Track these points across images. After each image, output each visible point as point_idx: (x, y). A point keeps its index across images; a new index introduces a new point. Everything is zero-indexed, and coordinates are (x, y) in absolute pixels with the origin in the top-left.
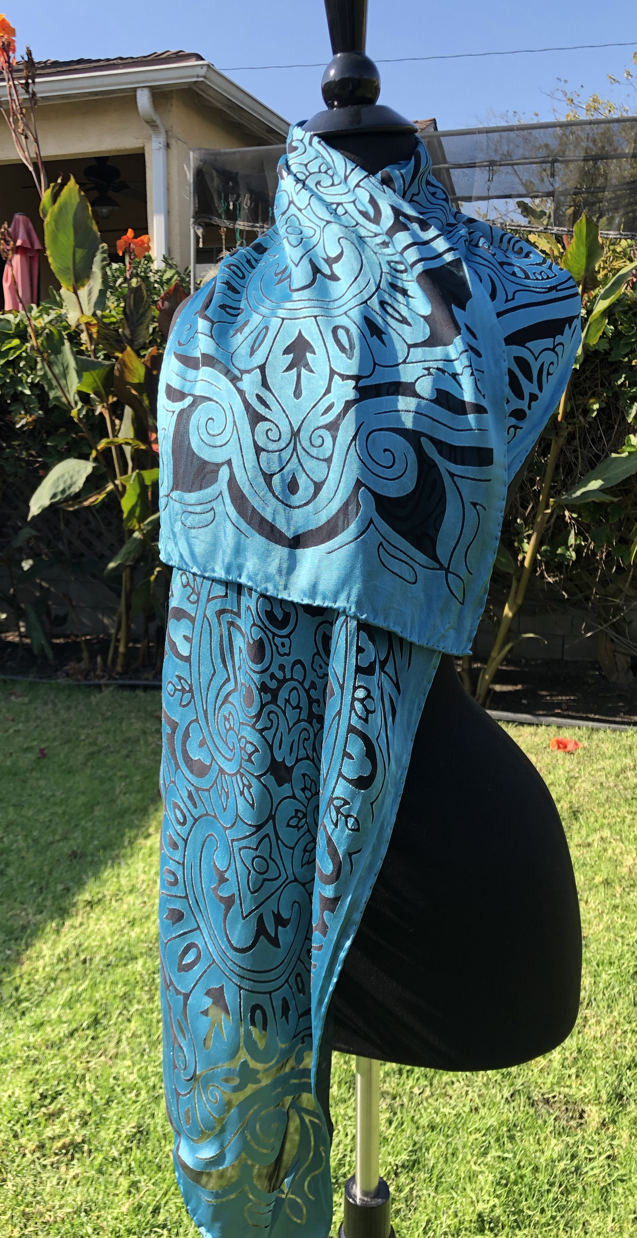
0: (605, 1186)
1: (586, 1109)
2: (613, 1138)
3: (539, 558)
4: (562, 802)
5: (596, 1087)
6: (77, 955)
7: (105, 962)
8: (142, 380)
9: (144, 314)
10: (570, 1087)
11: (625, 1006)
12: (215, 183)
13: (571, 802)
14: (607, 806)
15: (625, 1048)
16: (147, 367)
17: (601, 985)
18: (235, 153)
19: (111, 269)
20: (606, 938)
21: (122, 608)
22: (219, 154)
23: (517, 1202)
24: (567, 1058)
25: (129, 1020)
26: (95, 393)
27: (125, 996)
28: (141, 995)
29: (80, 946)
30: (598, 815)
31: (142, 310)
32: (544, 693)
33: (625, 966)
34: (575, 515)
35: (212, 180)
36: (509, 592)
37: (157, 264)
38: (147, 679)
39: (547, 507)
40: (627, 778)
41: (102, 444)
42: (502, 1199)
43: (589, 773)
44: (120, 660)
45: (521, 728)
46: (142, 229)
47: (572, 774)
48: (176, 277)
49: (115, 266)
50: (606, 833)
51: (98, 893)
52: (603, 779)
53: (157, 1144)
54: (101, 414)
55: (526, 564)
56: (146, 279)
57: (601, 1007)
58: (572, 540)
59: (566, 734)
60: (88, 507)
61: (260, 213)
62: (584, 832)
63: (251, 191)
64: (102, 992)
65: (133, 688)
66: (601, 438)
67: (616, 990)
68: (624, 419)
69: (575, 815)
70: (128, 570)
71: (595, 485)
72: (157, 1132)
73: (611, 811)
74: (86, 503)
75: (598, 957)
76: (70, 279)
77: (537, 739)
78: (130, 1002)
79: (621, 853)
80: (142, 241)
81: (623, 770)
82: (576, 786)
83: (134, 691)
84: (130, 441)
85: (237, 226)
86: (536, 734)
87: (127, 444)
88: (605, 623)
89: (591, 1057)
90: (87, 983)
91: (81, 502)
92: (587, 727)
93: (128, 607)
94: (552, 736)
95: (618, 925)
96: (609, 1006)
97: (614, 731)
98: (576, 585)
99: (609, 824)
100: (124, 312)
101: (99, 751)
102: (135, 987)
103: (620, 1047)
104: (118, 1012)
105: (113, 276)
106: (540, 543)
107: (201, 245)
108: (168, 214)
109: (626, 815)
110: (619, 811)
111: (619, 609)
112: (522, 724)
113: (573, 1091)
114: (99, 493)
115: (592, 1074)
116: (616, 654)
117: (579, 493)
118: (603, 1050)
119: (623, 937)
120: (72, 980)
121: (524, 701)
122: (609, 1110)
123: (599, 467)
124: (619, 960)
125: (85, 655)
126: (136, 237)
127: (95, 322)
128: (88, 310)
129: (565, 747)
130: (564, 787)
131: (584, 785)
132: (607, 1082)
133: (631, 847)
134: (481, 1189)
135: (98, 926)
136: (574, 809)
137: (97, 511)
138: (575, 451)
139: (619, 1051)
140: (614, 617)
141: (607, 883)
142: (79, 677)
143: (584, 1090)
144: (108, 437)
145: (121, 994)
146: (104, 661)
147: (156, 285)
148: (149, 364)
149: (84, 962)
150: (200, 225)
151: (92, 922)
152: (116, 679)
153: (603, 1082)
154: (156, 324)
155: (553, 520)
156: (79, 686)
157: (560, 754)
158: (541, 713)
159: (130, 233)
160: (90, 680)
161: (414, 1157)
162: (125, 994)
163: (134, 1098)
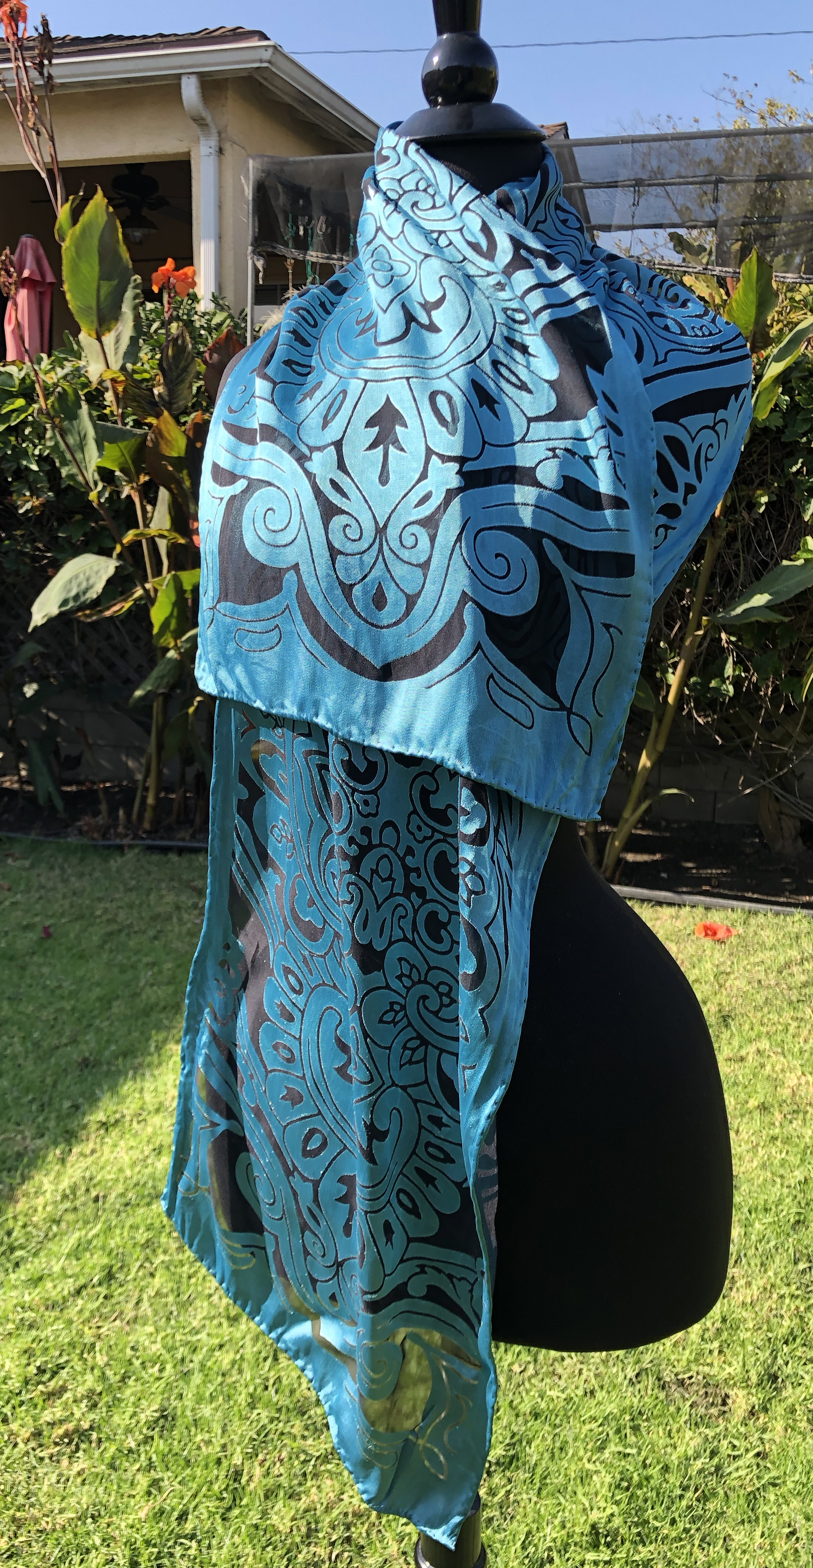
0: (752, 1492)
1: (731, 1393)
2: (764, 1430)
3: (687, 692)
4: (709, 1004)
5: (744, 1365)
6: (88, 1190)
7: (123, 1200)
8: (183, 454)
9: (185, 369)
10: (711, 1365)
11: (783, 1264)
12: (281, 201)
13: (720, 1004)
14: (766, 1010)
15: (782, 1317)
16: (188, 438)
17: (754, 1238)
18: (307, 162)
19: (144, 310)
20: (761, 1178)
21: (152, 748)
22: (286, 163)
23: (640, 1510)
24: (708, 1329)
25: (152, 1275)
26: (121, 471)
27: (147, 1244)
28: (168, 1243)
29: (91, 1179)
30: (754, 1021)
31: (183, 364)
32: (690, 865)
33: (784, 1213)
34: (733, 639)
35: (277, 199)
36: (647, 735)
37: (205, 305)
38: (183, 840)
39: (699, 628)
40: (792, 975)
41: (130, 536)
42: (623, 1506)
43: (744, 968)
44: (148, 815)
45: (659, 908)
46: (186, 258)
47: (722, 968)
48: (228, 321)
49: (150, 306)
50: (764, 1044)
51: (115, 1112)
52: (762, 976)
53: (186, 1432)
54: (129, 497)
55: (671, 699)
56: (189, 324)
57: (752, 1264)
58: (729, 670)
59: (716, 918)
60: (111, 618)
61: (338, 241)
62: (736, 1043)
63: (326, 212)
64: (118, 1239)
65: (165, 850)
66: (770, 540)
67: (772, 1243)
68: (800, 516)
69: (725, 1021)
70: (161, 699)
71: (760, 600)
72: (186, 1417)
73: (771, 1016)
74: (108, 613)
75: (751, 1202)
76: (92, 322)
77: (678, 924)
78: (154, 1251)
79: (783, 1070)
80: (186, 274)
81: (788, 965)
82: (727, 984)
83: (166, 854)
84: (166, 533)
85: (308, 258)
86: (677, 917)
87: (162, 536)
88: (769, 777)
89: (738, 1328)
90: (99, 1226)
91: (101, 611)
92: (743, 909)
93: (160, 747)
94: (697, 919)
95: (776, 1162)
96: (762, 1264)
97: (777, 914)
98: (733, 728)
99: (768, 1033)
100: (160, 365)
101: (120, 931)
102: (160, 1232)
103: (776, 1316)
104: (138, 1264)
105: (148, 319)
106: (688, 673)
107: (261, 282)
108: (220, 239)
109: (790, 1021)
110: (780, 1016)
111: (787, 759)
112: (660, 903)
113: (714, 1371)
114: (125, 600)
115: (739, 1349)
116: (783, 817)
117: (739, 610)
118: (753, 1319)
119: (782, 1177)
120: (81, 1223)
121: (664, 875)
122: (759, 1395)
123: (767, 577)
124: (777, 1206)
125: (103, 807)
126: (177, 269)
127: (122, 378)
128: (116, 363)
129: (715, 933)
130: (712, 985)
131: (737, 983)
132: (758, 1359)
133: (795, 1062)
134: (596, 1494)
135: (115, 1154)
136: (724, 1013)
137: (122, 622)
138: (736, 556)
139: (774, 1321)
140: (780, 769)
141: (764, 1108)
142: (96, 835)
143: (729, 1370)
144: (137, 527)
145: (143, 1241)
146: (128, 814)
147: (202, 332)
148: (191, 434)
149: (96, 1199)
150: (260, 255)
151: (106, 1149)
152: (143, 839)
153: (753, 1359)
154: (202, 383)
155: (705, 644)
156: (95, 846)
157: (708, 943)
158: (684, 889)
159: (170, 263)
160: (109, 839)
161: (512, 1452)
162: (148, 1241)
163: (157, 1374)
